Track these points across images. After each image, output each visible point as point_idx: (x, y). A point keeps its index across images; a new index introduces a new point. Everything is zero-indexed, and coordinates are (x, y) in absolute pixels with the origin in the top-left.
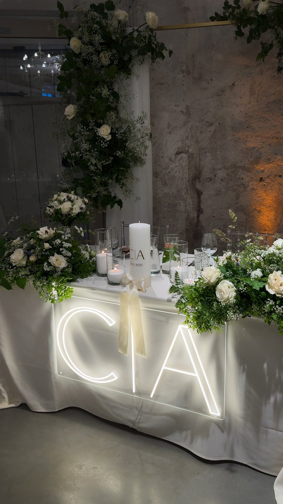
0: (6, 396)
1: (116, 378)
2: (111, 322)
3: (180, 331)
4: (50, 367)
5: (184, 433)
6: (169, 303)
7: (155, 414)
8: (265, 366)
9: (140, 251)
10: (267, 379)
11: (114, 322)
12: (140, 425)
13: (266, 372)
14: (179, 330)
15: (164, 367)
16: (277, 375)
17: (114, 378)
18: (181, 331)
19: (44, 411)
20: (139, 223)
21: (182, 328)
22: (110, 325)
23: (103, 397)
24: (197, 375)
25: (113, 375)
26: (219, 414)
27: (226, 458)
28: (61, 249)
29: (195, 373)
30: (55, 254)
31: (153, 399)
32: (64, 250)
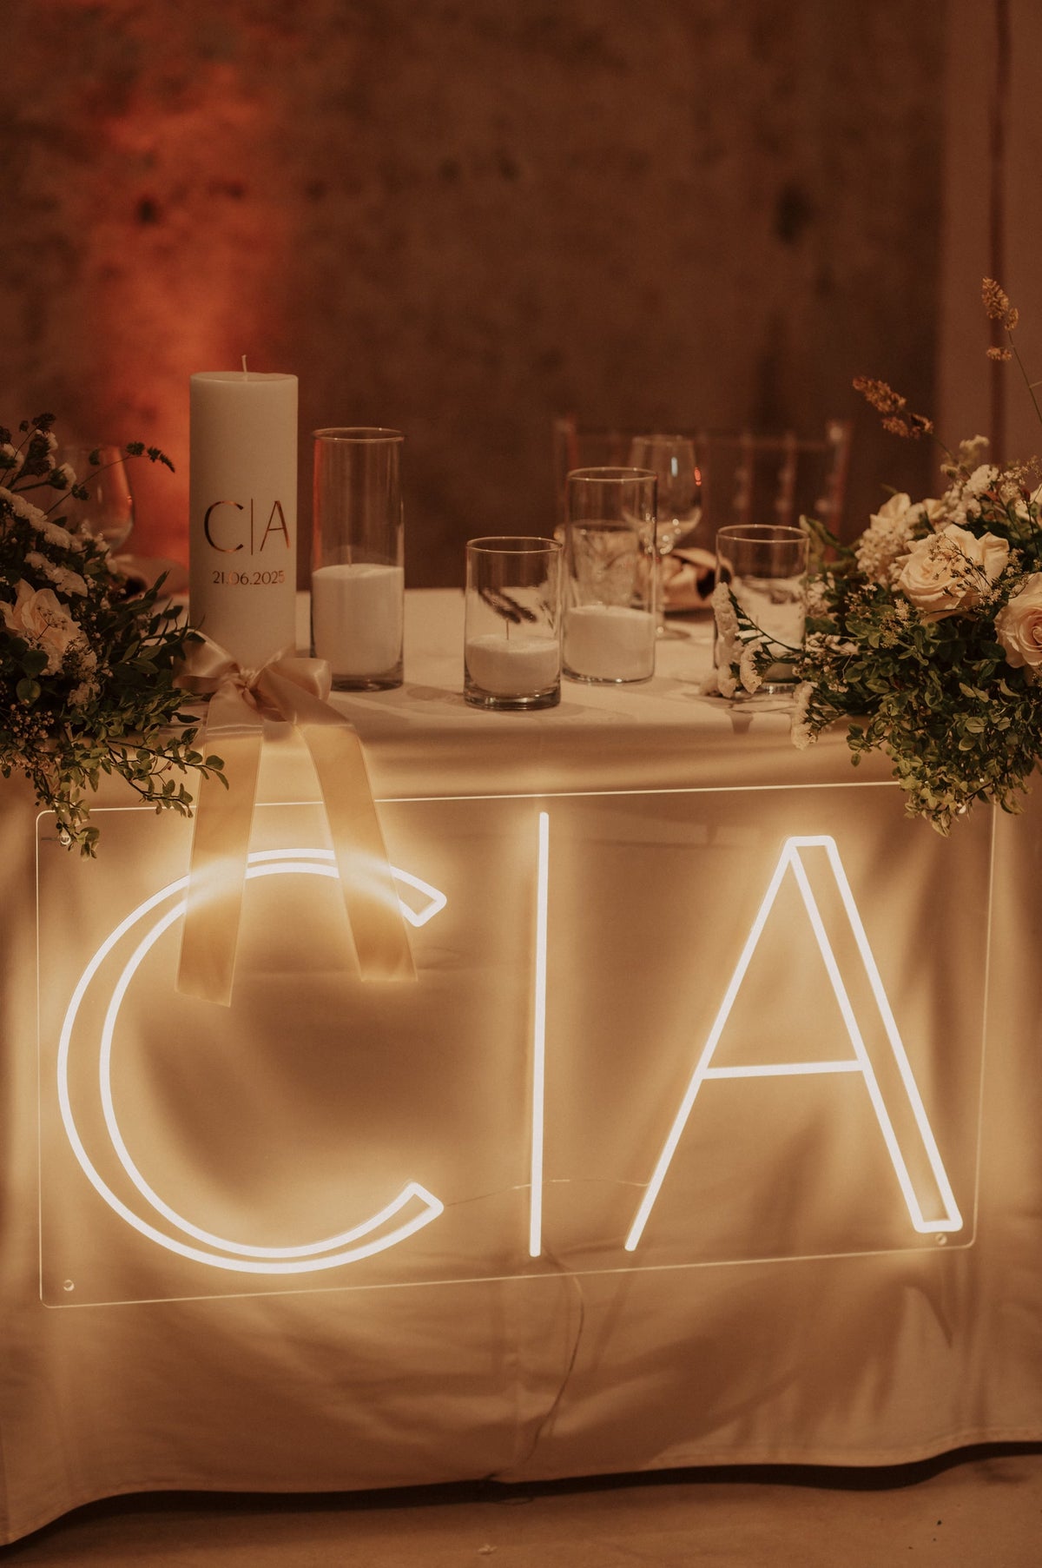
1: (436, 1208)
2: (420, 904)
3: (790, 870)
6: (743, 744)
9: (276, 502)
11: (439, 901)
14: (785, 866)
15: (703, 1072)
17: (424, 1207)
18: (795, 867)
20: (241, 369)
21: (799, 849)
22: (418, 921)
24: (862, 1064)
25: (415, 1198)
26: (955, 1223)
27: (966, 1437)
28: (35, 559)
29: (850, 1055)
30: (24, 588)
31: (636, 1259)
32: (47, 563)
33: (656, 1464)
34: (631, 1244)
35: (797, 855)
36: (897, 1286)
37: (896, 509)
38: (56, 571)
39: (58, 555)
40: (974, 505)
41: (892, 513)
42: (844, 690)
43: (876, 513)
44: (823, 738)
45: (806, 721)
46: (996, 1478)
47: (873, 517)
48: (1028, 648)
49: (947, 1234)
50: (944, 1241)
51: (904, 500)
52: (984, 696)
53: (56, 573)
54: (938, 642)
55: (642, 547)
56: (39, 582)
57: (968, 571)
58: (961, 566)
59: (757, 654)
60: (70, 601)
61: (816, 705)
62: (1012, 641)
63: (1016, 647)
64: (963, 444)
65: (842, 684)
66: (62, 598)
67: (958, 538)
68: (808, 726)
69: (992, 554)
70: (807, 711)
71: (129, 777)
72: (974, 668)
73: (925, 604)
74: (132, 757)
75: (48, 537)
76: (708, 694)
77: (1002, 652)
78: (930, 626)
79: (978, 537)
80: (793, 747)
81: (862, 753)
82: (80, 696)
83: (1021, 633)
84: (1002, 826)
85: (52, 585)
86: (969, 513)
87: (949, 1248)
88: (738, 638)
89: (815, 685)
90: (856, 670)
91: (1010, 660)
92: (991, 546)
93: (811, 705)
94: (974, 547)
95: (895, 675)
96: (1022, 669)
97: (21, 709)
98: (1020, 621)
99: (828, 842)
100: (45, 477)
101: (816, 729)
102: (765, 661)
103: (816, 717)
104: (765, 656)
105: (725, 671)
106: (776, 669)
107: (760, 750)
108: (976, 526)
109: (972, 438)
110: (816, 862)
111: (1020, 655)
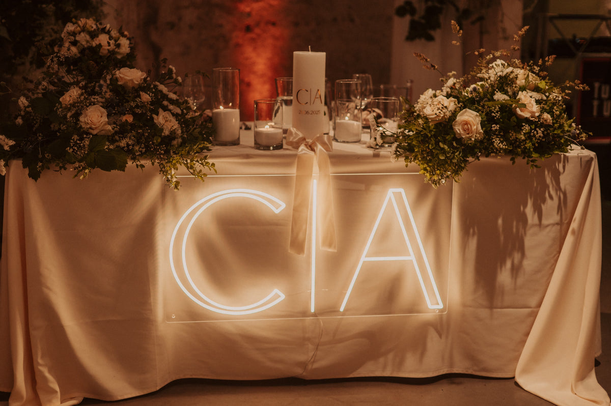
0: (56, 387)
1: (283, 297)
2: (278, 206)
4: (151, 310)
5: (382, 360)
6: (376, 160)
7: (341, 341)
8: (500, 221)
10: (502, 238)
11: (283, 206)
12: (316, 366)
13: (501, 229)
14: (389, 198)
15: (363, 259)
16: (514, 230)
17: (279, 296)
19: (138, 394)
21: (393, 192)
22: (277, 211)
23: (252, 339)
24: (412, 257)
25: (276, 294)
26: (441, 306)
27: (445, 371)
28: (165, 103)
29: (409, 255)
30: (161, 111)
31: (344, 314)
32: (169, 104)
33: (351, 376)
34: (342, 309)
35: (392, 194)
36: (425, 326)
37: (427, 93)
38: (171, 106)
39: (172, 101)
40: (449, 90)
41: (426, 94)
42: (406, 144)
43: (422, 94)
44: (400, 159)
45: (395, 154)
46: (453, 383)
47: (421, 96)
48: (462, 132)
49: (438, 309)
50: (438, 311)
51: (430, 90)
52: (446, 147)
53: (171, 107)
54: (434, 130)
55: (356, 106)
56: (165, 109)
57: (442, 108)
58: (440, 106)
59: (381, 134)
60: (175, 115)
61: (398, 149)
62: (457, 130)
63: (458, 132)
64: (448, 74)
65: (406, 143)
66: (173, 115)
67: (442, 99)
68: (395, 156)
69: (451, 104)
70: (395, 151)
71: (188, 168)
72: (447, 138)
73: (431, 118)
74: (189, 161)
75: (169, 96)
76: (368, 147)
77: (454, 133)
78: (432, 125)
79: (448, 98)
80: (390, 162)
81: (409, 163)
82: (175, 142)
83: (460, 128)
84: (456, 187)
85: (170, 111)
86: (447, 92)
87: (439, 313)
88: (376, 130)
89: (398, 143)
90: (410, 139)
91: (457, 136)
92: (452, 101)
93: (396, 149)
94: (446, 102)
95: (421, 140)
96: (461, 138)
97: (153, 143)
98: (460, 124)
99: (402, 190)
100: (172, 80)
101: (398, 156)
102: (384, 136)
103: (398, 153)
104: (384, 134)
105: (373, 139)
106: (387, 139)
107: (382, 162)
108: (448, 96)
109: (451, 72)
110: (398, 197)
111: (460, 134)
